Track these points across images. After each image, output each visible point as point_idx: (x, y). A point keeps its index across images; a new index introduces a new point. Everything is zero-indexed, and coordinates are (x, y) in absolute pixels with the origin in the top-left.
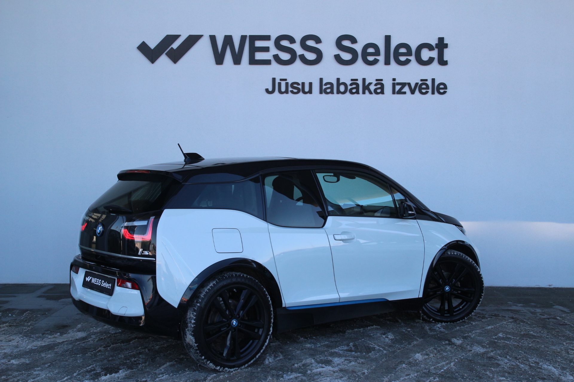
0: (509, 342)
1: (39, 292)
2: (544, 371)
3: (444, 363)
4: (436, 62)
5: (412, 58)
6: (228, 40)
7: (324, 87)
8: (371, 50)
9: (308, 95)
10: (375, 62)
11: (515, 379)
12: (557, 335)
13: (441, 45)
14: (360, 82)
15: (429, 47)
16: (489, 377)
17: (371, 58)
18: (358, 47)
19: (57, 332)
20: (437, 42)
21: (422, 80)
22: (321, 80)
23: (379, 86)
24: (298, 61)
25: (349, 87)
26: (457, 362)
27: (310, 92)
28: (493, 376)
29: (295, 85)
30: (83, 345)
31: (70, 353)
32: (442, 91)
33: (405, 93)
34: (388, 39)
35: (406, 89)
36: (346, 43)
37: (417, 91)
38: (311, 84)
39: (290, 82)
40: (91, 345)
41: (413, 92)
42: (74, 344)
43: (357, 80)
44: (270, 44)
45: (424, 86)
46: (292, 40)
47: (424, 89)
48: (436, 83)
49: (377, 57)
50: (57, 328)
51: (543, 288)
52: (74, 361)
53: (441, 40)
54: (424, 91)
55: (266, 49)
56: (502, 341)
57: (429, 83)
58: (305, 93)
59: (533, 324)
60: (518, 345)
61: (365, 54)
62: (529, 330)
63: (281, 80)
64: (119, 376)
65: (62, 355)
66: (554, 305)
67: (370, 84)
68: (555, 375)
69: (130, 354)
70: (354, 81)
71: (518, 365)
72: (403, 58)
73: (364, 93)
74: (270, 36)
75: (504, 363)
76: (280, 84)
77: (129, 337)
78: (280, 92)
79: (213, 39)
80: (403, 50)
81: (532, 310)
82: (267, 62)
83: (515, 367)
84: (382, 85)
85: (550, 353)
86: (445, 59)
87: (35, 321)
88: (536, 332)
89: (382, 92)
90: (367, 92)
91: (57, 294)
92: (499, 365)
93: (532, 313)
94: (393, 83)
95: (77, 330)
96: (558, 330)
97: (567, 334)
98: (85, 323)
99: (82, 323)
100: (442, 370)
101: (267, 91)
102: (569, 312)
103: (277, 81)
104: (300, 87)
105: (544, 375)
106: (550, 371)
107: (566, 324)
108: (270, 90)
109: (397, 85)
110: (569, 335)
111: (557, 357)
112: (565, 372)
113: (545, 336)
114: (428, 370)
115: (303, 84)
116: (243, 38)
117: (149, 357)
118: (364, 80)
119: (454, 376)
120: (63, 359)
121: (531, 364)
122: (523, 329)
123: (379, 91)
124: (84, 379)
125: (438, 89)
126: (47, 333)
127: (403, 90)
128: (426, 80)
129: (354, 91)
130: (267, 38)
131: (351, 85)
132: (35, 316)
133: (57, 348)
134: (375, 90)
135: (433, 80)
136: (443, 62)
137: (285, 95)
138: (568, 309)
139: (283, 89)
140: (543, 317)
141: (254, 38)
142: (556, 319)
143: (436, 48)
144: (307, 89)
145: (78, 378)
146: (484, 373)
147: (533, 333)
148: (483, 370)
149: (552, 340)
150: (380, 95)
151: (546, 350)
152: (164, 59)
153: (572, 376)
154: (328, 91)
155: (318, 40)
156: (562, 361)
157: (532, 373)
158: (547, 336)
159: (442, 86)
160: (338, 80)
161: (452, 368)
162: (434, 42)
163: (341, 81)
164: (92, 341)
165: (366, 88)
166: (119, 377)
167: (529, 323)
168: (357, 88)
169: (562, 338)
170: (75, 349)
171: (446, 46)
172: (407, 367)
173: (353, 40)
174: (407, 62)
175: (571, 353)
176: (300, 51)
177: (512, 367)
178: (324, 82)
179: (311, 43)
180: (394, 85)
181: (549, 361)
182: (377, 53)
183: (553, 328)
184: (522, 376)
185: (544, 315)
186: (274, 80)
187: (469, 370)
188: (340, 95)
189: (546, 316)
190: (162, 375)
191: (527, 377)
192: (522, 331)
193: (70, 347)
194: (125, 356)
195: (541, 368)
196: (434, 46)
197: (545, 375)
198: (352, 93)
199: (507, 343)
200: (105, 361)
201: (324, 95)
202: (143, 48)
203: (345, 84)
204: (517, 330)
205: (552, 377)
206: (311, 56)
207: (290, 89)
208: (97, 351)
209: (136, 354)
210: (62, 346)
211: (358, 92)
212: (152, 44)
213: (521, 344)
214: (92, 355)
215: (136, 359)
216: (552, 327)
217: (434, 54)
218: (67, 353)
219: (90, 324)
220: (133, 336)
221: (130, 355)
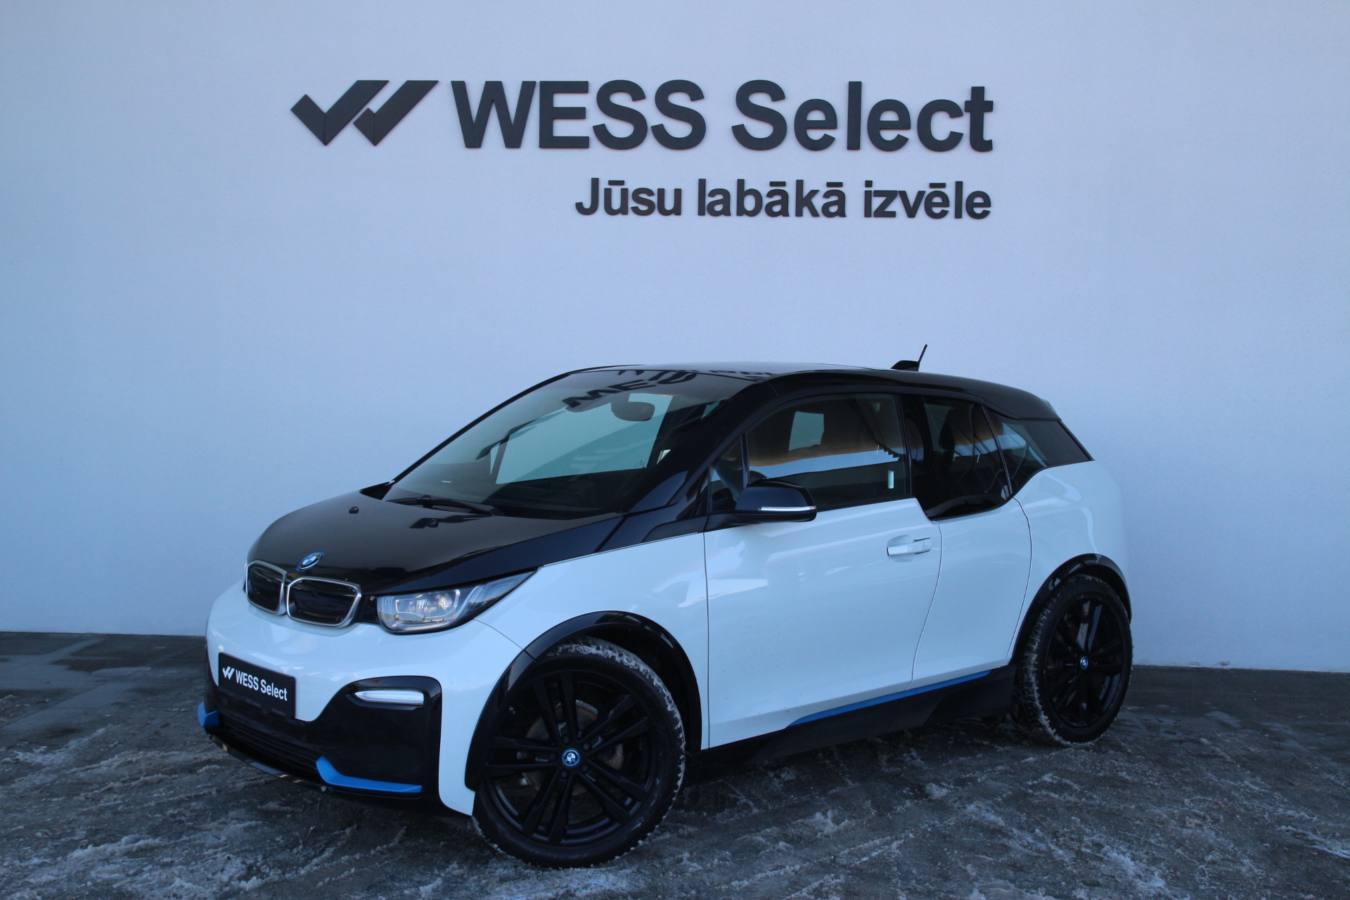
0: (1057, 796)
1: (63, 653)
2: (1104, 865)
3: (878, 842)
4: (965, 143)
5: (911, 134)
6: (494, 91)
7: (709, 200)
8: (816, 116)
9: (673, 217)
10: (826, 143)
11: (1027, 883)
12: (1180, 780)
13: (979, 104)
14: (791, 190)
15: (951, 109)
16: (968, 877)
17: (815, 135)
18: (787, 109)
19: (43, 745)
20: (968, 98)
21: (932, 185)
22: (702, 183)
23: (834, 198)
24: (650, 141)
25: (766, 201)
26: (911, 839)
27: (677, 210)
28: (979, 875)
29: (644, 196)
30: (82, 775)
31: (41, 792)
32: (978, 210)
33: (893, 214)
34: (855, 90)
35: (897, 205)
36: (761, 100)
37: (921, 211)
38: (678, 193)
39: (631, 187)
40: (99, 775)
41: (911, 212)
42: (62, 773)
43: (783, 184)
44: (587, 101)
45: (937, 200)
46: (636, 92)
47: (937, 205)
48: (966, 193)
49: (830, 133)
50: (49, 735)
51: (1206, 668)
52: (39, 812)
53: (978, 92)
54: (937, 210)
55: (579, 114)
56: (1044, 792)
57: (950, 192)
58: (664, 212)
59: (1138, 754)
60: (1076, 803)
61: (802, 124)
62: (1121, 766)
63: (612, 183)
64: (117, 850)
65: (22, 797)
66: (1209, 711)
67: (813, 193)
68: (1126, 875)
69: (172, 799)
70: (777, 188)
71: (1051, 851)
72: (889, 135)
73: (799, 213)
74: (587, 82)
75: (1021, 845)
76: (608, 193)
77: (196, 759)
78: (610, 211)
79: (459, 89)
80: (890, 116)
81: (1153, 720)
82: (580, 143)
83: (1042, 855)
84: (842, 196)
85: (1141, 824)
86: (987, 137)
87: (12, 718)
88: (1135, 772)
89: (841, 213)
90: (806, 211)
91: (99, 658)
92: (1006, 849)
93: (1150, 727)
94: (866, 191)
95: (90, 740)
96: (1188, 769)
97: (1206, 778)
98: (118, 724)
99: (109, 725)
100: (865, 859)
101: (580, 207)
102: (1238, 726)
103: (603, 185)
104: (654, 199)
105: (1100, 875)
106: (1117, 865)
107: (1215, 756)
108: (587, 205)
109: (875, 196)
110: (1209, 780)
111: (1153, 832)
112: (1153, 868)
113: (1152, 783)
114: (832, 857)
115: (661, 192)
116: (527, 88)
117: (211, 808)
118: (800, 184)
119: (886, 873)
120: (17, 806)
121: (1083, 849)
122: (1108, 765)
123: (833, 209)
124: (35, 854)
125: (971, 206)
126: (20, 746)
127: (890, 209)
128: (943, 185)
129: (777, 209)
130: (581, 87)
131: (770, 194)
132: (17, 705)
133: (19, 781)
134: (825, 208)
135: (959, 185)
136: (981, 144)
137: (620, 216)
138: (1238, 721)
139: (616, 204)
140: (1170, 737)
141: (550, 89)
142: (1199, 743)
143: (966, 111)
144: (669, 204)
145: (22, 852)
146: (960, 868)
147: (1127, 774)
148: (961, 859)
149: (1162, 792)
150: (837, 219)
151: (1135, 817)
152: (350, 136)
153: (1166, 878)
154: (718, 208)
155: (695, 93)
156: (1160, 842)
157: (1074, 871)
158: (1156, 784)
159: (978, 200)
160: (741, 183)
161: (891, 853)
162: (961, 97)
163: (747, 187)
164: (106, 766)
165: (804, 202)
166: (115, 852)
167: (1129, 751)
168: (784, 202)
169: (1189, 789)
170: (58, 784)
171: (989, 106)
172: (787, 848)
173: (776, 93)
174: (900, 143)
175: (1189, 825)
176: (653, 117)
177: (1035, 854)
178: (709, 189)
179: (679, 99)
180: (868, 196)
181: (1129, 841)
182: (831, 122)
183: (1179, 765)
184: (1045, 878)
185: (1175, 733)
186: (595, 182)
187: (928, 860)
188: (745, 218)
189: (1179, 736)
190: (215, 850)
191: (1058, 879)
192: (1103, 769)
193: (49, 780)
194: (157, 804)
195: (1101, 859)
196: (962, 106)
197: (1102, 874)
198: (771, 214)
199: (1053, 798)
200: (107, 814)
201: (708, 217)
202: (305, 110)
203: (755, 193)
204: (1093, 767)
205: (1117, 881)
206: (679, 129)
207: (632, 204)
208: (103, 789)
209: (187, 799)
210: (34, 775)
211: (784, 212)
212: (325, 103)
213: (1084, 799)
214: (87, 798)
215: (176, 812)
216: (1178, 761)
217: (962, 125)
218: (34, 792)
219: (127, 728)
220: (205, 758)
221: (171, 801)
